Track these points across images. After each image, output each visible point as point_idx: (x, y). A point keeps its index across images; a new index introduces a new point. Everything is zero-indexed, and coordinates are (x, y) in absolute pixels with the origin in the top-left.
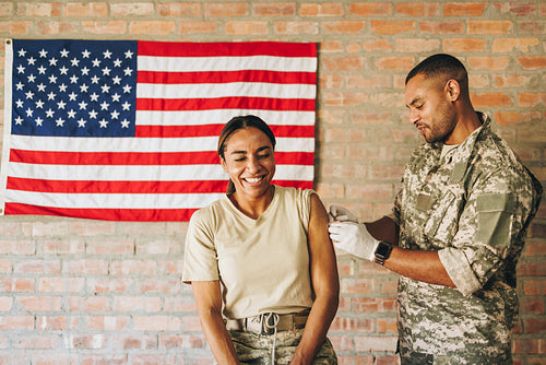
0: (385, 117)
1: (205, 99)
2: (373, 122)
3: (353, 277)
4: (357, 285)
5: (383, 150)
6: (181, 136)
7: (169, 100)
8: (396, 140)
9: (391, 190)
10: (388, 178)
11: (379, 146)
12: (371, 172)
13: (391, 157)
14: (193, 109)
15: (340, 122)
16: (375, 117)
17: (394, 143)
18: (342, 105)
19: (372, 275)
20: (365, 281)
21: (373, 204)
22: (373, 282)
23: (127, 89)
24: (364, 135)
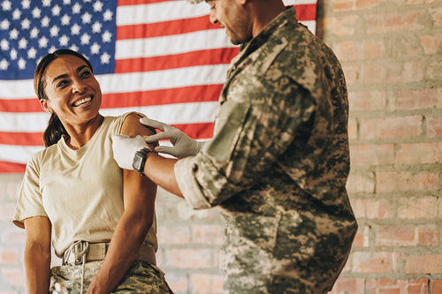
0: (410, 20)
1: (189, 20)
2: (395, 28)
3: (368, 249)
4: (372, 262)
5: (408, 66)
6: (163, 68)
7: (151, 24)
8: (427, 51)
9: (420, 123)
10: (416, 107)
11: (403, 62)
12: (392, 100)
13: (420, 76)
14: (175, 33)
15: (352, 32)
16: (397, 21)
17: (424, 55)
18: (354, 8)
19: (393, 247)
20: (383, 254)
21: (395, 145)
22: (394, 256)
23: (108, 16)
24: (383, 48)
